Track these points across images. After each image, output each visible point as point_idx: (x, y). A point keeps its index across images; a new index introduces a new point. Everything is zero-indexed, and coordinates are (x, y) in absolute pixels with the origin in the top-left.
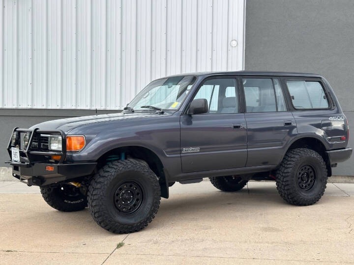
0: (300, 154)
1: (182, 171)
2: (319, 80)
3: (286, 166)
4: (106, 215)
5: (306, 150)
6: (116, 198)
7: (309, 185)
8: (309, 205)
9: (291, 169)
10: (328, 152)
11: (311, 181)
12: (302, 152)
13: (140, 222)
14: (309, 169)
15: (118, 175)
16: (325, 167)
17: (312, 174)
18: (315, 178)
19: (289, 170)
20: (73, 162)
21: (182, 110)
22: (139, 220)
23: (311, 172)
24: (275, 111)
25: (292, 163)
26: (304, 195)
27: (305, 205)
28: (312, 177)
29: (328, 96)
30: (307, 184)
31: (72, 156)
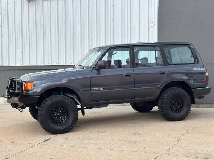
0: (171, 91)
1: (93, 101)
2: (188, 46)
3: (162, 98)
4: (45, 124)
5: (175, 88)
6: (52, 115)
7: (179, 109)
8: (178, 121)
9: (165, 100)
10: (192, 89)
11: (180, 107)
12: (172, 90)
13: (66, 128)
14: (178, 100)
15: (52, 103)
16: (190, 98)
17: (181, 102)
18: (183, 105)
19: (164, 100)
20: (28, 96)
21: (93, 67)
22: (65, 127)
23: (180, 101)
24: (156, 65)
25: (166, 96)
26: (174, 115)
27: (175, 121)
28: (181, 104)
29: (194, 55)
30: (177, 109)
31: (27, 93)
